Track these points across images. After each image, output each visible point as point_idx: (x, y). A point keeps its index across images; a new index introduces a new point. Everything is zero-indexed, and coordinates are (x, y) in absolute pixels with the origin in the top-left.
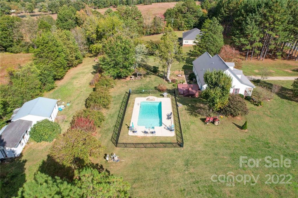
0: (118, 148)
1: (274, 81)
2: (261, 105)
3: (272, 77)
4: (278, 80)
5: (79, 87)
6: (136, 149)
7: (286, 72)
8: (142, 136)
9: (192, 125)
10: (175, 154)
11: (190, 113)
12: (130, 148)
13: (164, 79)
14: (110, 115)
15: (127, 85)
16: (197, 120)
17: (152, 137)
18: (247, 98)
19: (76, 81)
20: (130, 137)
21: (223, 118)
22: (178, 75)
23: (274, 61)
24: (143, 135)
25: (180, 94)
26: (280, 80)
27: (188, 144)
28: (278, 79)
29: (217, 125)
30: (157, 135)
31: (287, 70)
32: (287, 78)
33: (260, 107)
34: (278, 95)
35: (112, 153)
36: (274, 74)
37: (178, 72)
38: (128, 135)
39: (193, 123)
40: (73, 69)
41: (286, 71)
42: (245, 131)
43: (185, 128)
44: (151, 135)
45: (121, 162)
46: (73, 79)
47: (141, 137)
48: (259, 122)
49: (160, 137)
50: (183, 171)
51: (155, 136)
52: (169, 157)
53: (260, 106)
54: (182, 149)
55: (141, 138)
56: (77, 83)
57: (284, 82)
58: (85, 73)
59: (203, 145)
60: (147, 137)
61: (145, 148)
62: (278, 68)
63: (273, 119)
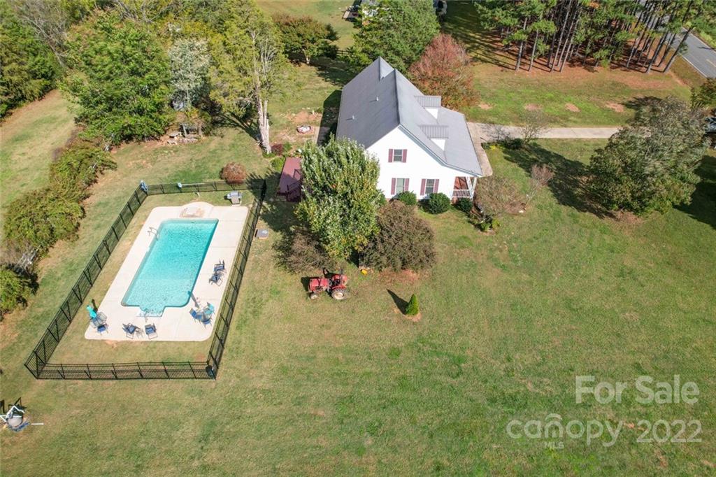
0: (40, 382)
1: (564, 143)
2: (491, 227)
3: (564, 129)
4: (575, 140)
5: (21, 171)
6: (90, 382)
7: (609, 110)
8: (119, 339)
9: (271, 301)
10: (187, 400)
11: (282, 260)
12: (76, 381)
13: (257, 140)
14: (71, 264)
15: (154, 162)
16: (291, 283)
17: (145, 342)
18: (460, 205)
19: (24, 147)
20: (86, 343)
21: (369, 274)
22: (300, 129)
23: (591, 73)
24: (123, 336)
25: (279, 194)
26: (579, 140)
27: (235, 368)
28: (575, 137)
29: (341, 301)
30: (159, 339)
31: (611, 106)
32: (601, 133)
33: (488, 235)
34: (554, 191)
35: (20, 399)
36: (572, 118)
37: (306, 114)
38: (83, 339)
39: (278, 293)
40: (30, 105)
41: (608, 106)
42: (414, 320)
43: (246, 312)
44: (145, 337)
45: (32, 429)
46: (17, 140)
47: (117, 343)
48: (465, 286)
49: (168, 342)
50: (187, 459)
51: (155, 340)
52: (164, 413)
53: (488, 229)
54: (211, 383)
55: (115, 346)
56: (24, 154)
57: (588, 145)
58: (60, 120)
59: (275, 370)
60: (131, 343)
61: (115, 381)
62: (592, 98)
63: (505, 276)
